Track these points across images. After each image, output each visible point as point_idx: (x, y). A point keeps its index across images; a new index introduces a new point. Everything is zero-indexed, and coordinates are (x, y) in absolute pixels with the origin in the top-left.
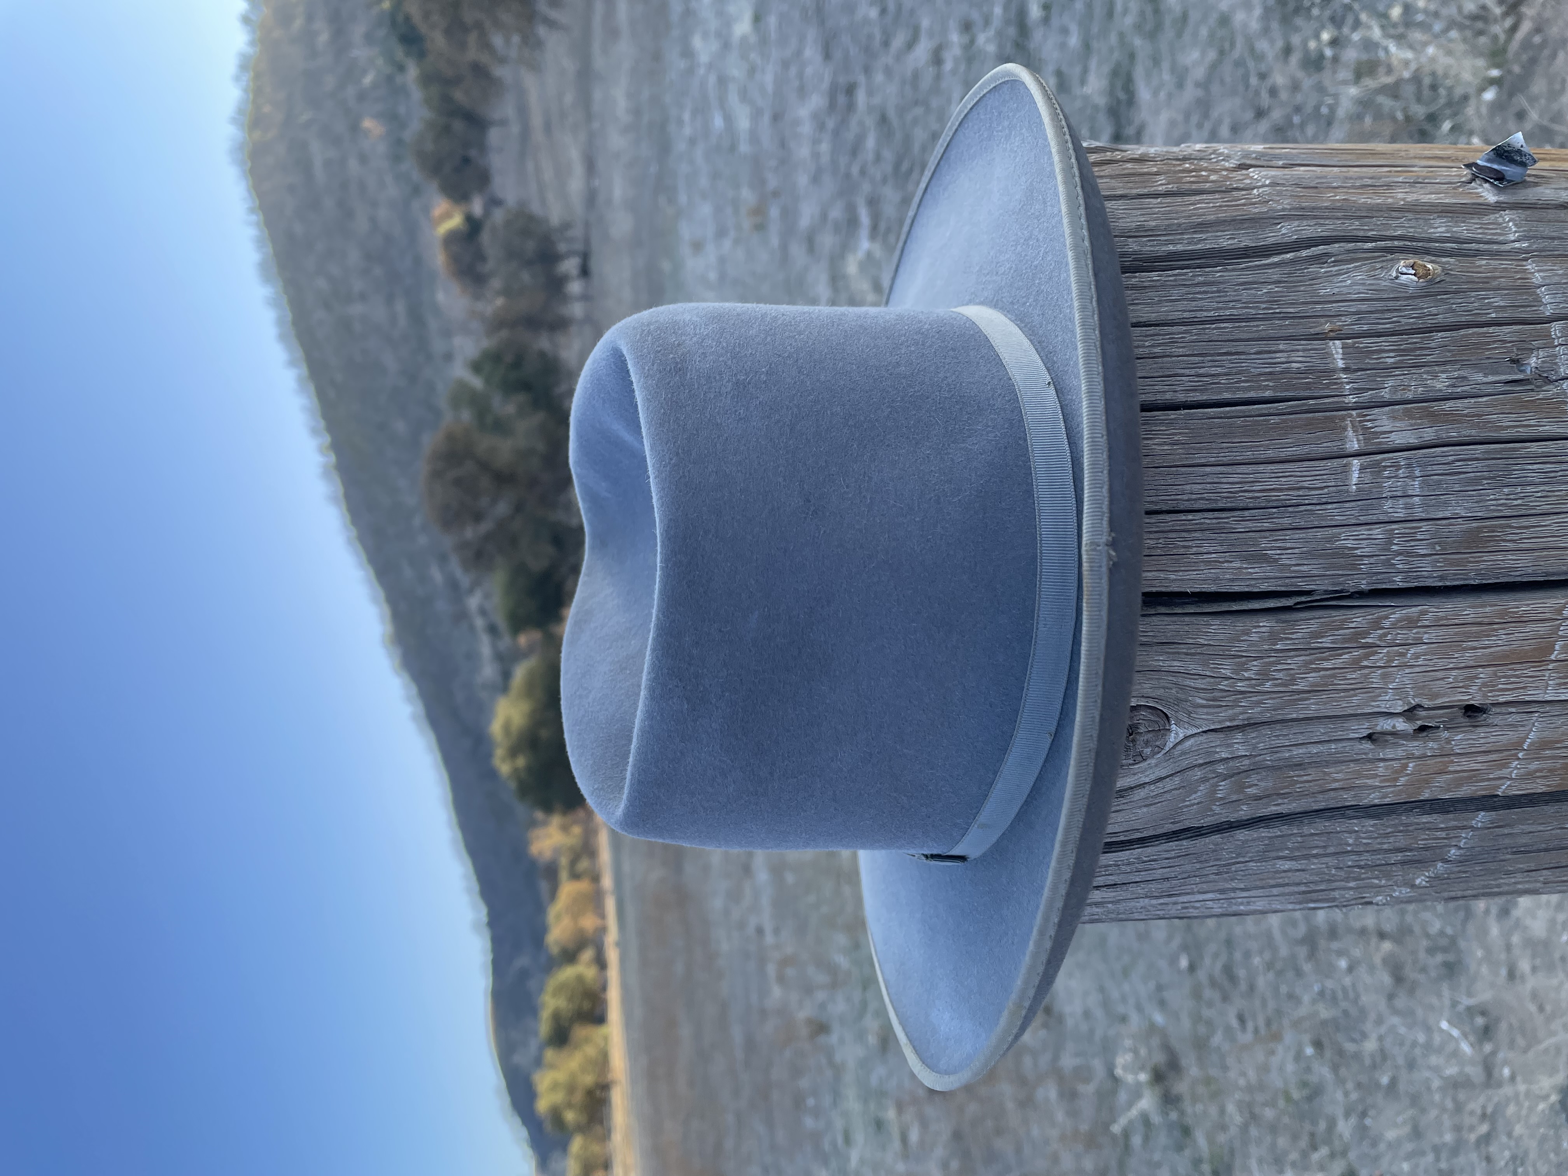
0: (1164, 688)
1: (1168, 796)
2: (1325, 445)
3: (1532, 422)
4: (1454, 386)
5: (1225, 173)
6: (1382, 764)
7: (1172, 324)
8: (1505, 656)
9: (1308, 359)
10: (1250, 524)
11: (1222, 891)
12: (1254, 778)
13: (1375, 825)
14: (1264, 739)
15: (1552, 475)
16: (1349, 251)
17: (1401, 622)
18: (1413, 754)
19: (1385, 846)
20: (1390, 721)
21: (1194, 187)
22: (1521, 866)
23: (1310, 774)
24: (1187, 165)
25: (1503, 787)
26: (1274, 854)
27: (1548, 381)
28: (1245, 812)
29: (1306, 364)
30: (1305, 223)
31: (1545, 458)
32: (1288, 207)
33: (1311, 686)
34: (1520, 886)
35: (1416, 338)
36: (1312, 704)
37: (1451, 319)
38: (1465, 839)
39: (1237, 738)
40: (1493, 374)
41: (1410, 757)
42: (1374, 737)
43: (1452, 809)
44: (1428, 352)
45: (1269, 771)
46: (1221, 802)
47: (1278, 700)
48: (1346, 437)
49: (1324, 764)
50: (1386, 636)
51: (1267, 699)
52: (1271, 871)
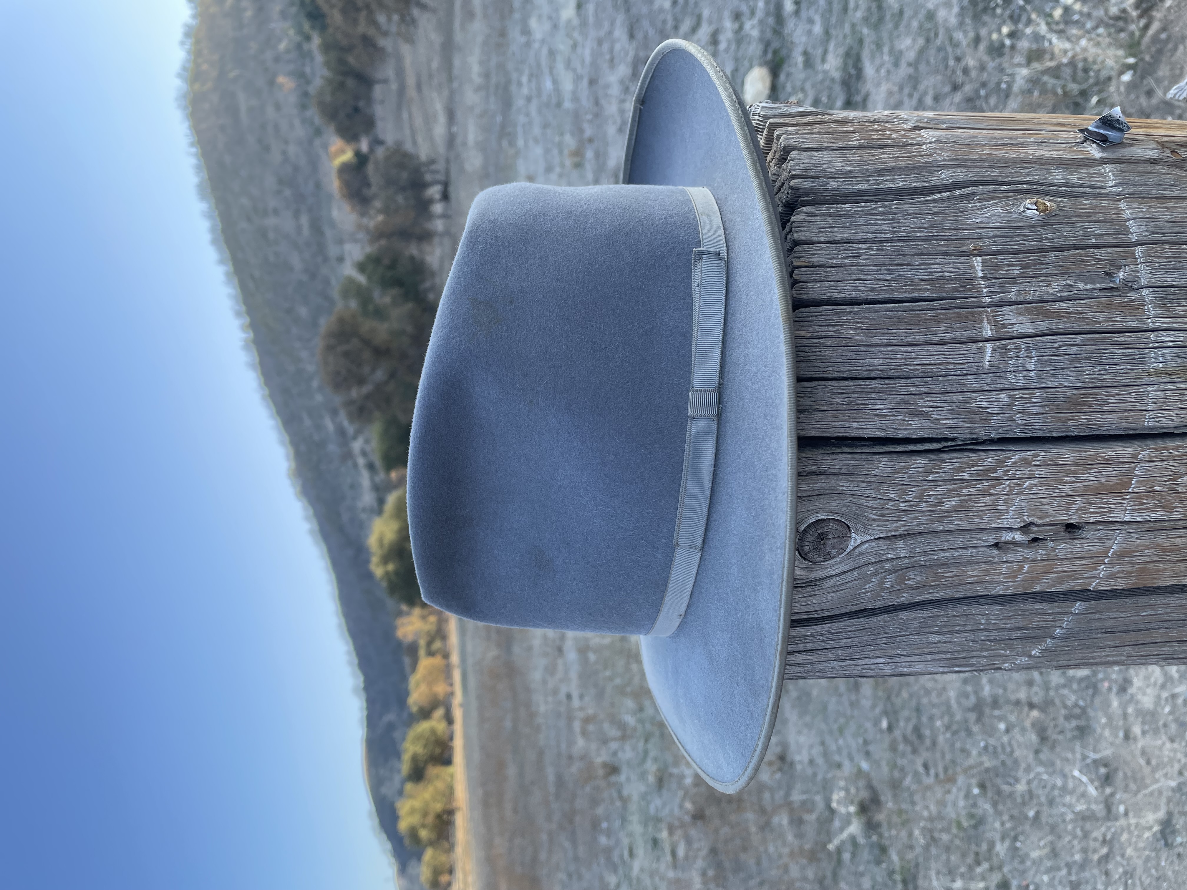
0: (847, 506)
1: (849, 585)
2: (967, 332)
3: (1119, 319)
4: (1062, 291)
5: (903, 133)
6: (1005, 565)
7: (859, 242)
8: (1095, 488)
9: (957, 270)
10: (911, 389)
11: (890, 657)
12: (912, 574)
13: (1001, 610)
14: (919, 545)
15: (1133, 357)
16: (989, 192)
17: (1019, 462)
18: (1027, 558)
19: (1009, 626)
20: (1011, 533)
21: (879, 142)
22: (1109, 643)
23: (952, 572)
24: (876, 126)
25: (1094, 584)
26: (927, 630)
27: (1132, 289)
28: (905, 598)
29: (955, 274)
30: (959, 170)
31: (1127, 345)
32: (947, 158)
33: (954, 507)
34: (1110, 659)
35: (1036, 256)
36: (954, 520)
37: (1063, 242)
38: (1067, 622)
39: (900, 544)
40: (1091, 283)
41: (1025, 560)
42: (1000, 545)
43: (1057, 599)
44: (1044, 266)
45: (922, 569)
46: (888, 591)
47: (929, 517)
48: (982, 327)
49: (962, 564)
50: (1008, 472)
51: (922, 516)
52: (926, 642)
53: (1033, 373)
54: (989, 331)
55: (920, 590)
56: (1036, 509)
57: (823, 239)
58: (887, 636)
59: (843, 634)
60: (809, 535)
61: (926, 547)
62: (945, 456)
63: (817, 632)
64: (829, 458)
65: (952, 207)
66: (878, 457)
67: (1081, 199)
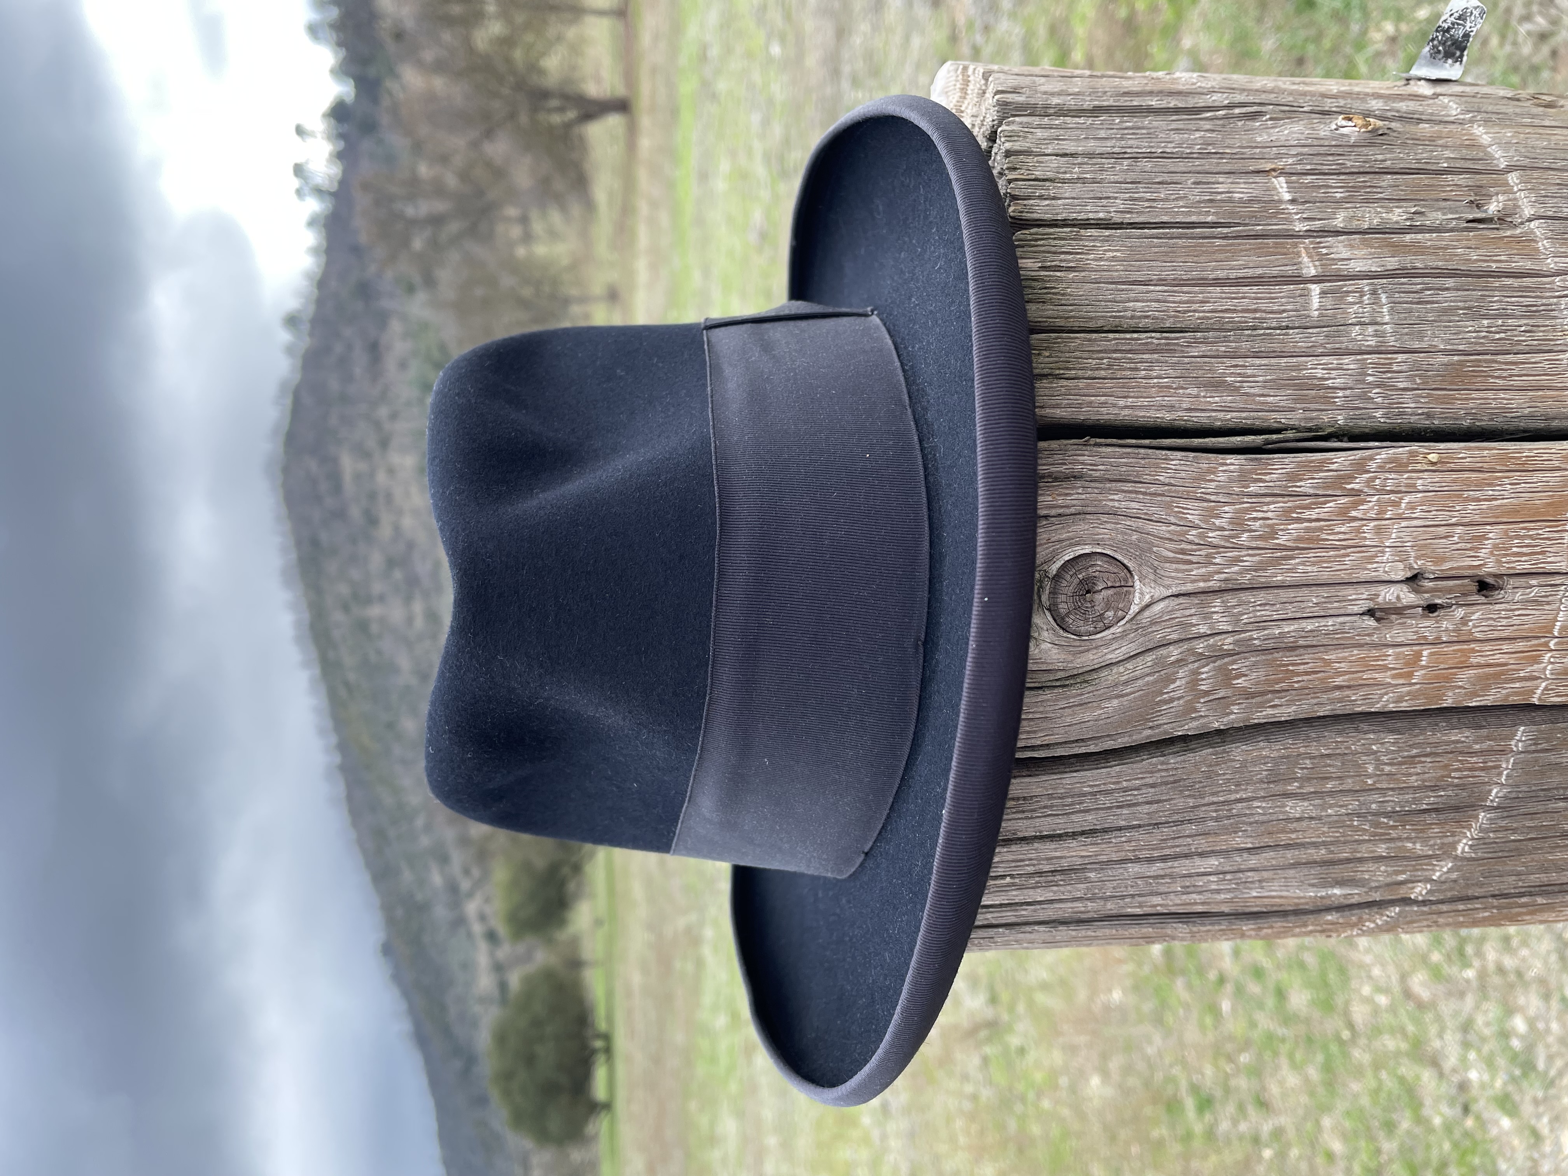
0: (1123, 534)
1: (1140, 682)
2: (1278, 268)
3: (1502, 258)
4: (1411, 220)
6: (1390, 651)
8: (1515, 511)
9: (1251, 191)
10: (1204, 347)
12: (1242, 664)
13: (1397, 742)
14: (1246, 609)
16: (1283, 113)
17: (1387, 465)
18: (1425, 638)
19: (1414, 781)
20: (1392, 589)
23: (1308, 663)
25: (1539, 691)
26: (1280, 788)
27: (1514, 222)
28: (1235, 715)
29: (1249, 195)
30: (1238, 96)
31: (1523, 292)
33: (1295, 541)
35: (1366, 178)
36: (1298, 564)
37: (1399, 165)
38: (1506, 771)
39: (1215, 606)
40: (1452, 213)
41: (1424, 642)
42: (1378, 614)
43: (1484, 722)
44: (1379, 190)
45: (1258, 655)
46: (1206, 699)
47: (1257, 558)
48: (1300, 263)
49: (1322, 649)
50: (1374, 481)
51: (1245, 556)
52: (1281, 817)
53: (1388, 327)
54: (1313, 268)
55: (1259, 699)
56: (1425, 545)
57: (1049, 151)
58: (1215, 799)
59: (1141, 792)
60: (1064, 583)
61: (1259, 614)
62: (1271, 456)
63: (1099, 785)
64: (1086, 453)
65: (1232, 126)
66: (1164, 452)
67: (1419, 123)
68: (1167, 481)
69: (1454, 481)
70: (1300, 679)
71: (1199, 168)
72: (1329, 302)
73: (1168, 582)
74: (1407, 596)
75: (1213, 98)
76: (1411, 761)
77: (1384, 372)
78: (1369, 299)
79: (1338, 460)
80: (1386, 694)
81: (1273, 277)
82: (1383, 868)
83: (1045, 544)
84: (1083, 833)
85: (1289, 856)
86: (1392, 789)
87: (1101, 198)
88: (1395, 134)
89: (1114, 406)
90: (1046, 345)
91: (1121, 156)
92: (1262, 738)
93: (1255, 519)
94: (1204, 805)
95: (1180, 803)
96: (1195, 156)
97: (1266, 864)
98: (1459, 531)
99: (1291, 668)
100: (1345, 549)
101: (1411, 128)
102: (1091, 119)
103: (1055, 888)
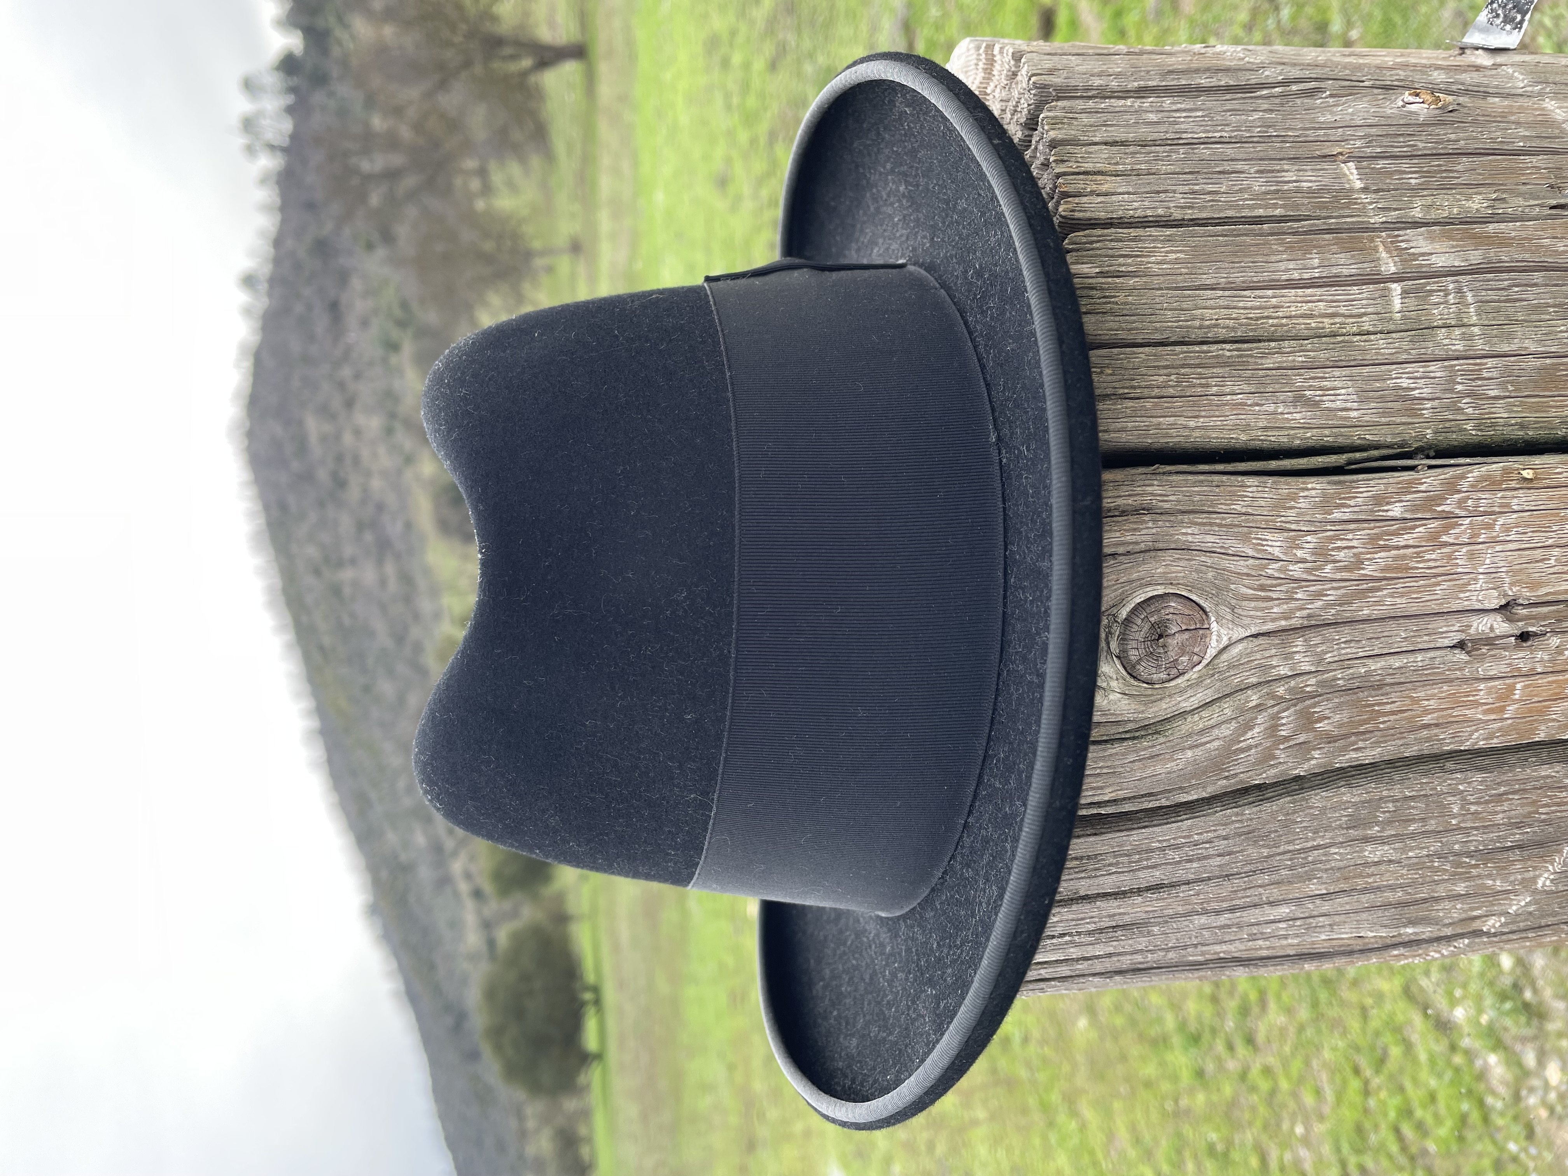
0: (1198, 571)
1: (1216, 732)
2: (1356, 267)
4: (1495, 207)
6: (1482, 686)
9: (1319, 178)
10: (1278, 358)
12: (1325, 707)
13: (1484, 781)
14: (1331, 647)
16: (1343, 88)
17: (1481, 483)
18: (1519, 670)
19: (1499, 818)
20: (1486, 619)
23: (1395, 702)
26: (1361, 833)
28: (1317, 760)
29: (1318, 184)
30: (1290, 68)
33: (1383, 571)
36: (1386, 595)
39: (1296, 646)
40: (1536, 198)
41: (1516, 675)
42: (1467, 644)
44: (1455, 175)
45: (1342, 696)
46: (1286, 745)
47: (1343, 591)
48: (1379, 259)
49: (1409, 686)
50: (1466, 502)
51: (1329, 590)
52: (1359, 862)
53: (1476, 330)
54: (1392, 265)
55: (1341, 743)
56: (1521, 570)
57: (1097, 139)
58: (1291, 848)
59: (1213, 844)
60: (1136, 628)
61: (1343, 652)
62: (1355, 477)
63: (1169, 840)
64: (1156, 483)
65: (1290, 104)
66: (1240, 478)
67: (1485, 98)
68: (1244, 510)
69: (1550, 499)
70: (1386, 719)
71: (1261, 154)
72: (1412, 302)
73: (1247, 621)
74: (1500, 626)
75: (1267, 73)
76: (1499, 798)
77: (1473, 380)
78: (1454, 298)
79: (1428, 480)
80: (1477, 730)
81: (1351, 276)
82: (1459, 906)
83: (1114, 585)
84: (1148, 889)
85: (1364, 900)
86: (1476, 828)
87: (1158, 192)
88: (1465, 110)
89: (1185, 427)
90: (1107, 362)
91: (1175, 142)
92: (1343, 783)
93: (1339, 549)
94: (1279, 854)
95: (1253, 852)
96: (1255, 139)
97: (1339, 909)
98: (1556, 554)
99: (1377, 708)
100: (1436, 576)
101: (1480, 103)
102: (1139, 100)
103: (1115, 943)
